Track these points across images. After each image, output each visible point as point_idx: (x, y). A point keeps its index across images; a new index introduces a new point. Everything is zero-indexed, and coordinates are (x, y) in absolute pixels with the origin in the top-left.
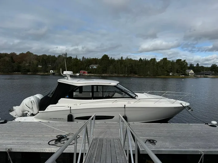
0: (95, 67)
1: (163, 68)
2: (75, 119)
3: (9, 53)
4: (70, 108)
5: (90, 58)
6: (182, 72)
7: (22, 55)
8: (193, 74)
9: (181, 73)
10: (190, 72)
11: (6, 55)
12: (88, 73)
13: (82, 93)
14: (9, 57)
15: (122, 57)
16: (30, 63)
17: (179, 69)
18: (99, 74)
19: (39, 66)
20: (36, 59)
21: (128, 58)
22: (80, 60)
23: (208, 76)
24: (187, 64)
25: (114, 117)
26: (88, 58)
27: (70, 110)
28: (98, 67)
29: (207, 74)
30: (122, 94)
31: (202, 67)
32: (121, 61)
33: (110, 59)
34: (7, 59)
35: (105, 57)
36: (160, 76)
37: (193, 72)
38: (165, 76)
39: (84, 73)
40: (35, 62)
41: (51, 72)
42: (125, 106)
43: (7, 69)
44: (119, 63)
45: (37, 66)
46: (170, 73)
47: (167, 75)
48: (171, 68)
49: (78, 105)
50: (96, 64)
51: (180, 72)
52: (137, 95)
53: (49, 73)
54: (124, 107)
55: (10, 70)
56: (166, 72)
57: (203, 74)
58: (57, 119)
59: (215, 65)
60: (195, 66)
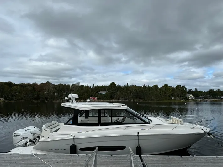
0: (104, 93)
1: (165, 93)
2: (79, 150)
3: (32, 83)
4: (74, 136)
5: (99, 86)
6: (182, 96)
7: (42, 84)
8: (193, 98)
9: (182, 98)
10: (190, 97)
11: (29, 85)
12: (98, 99)
13: (87, 118)
14: (31, 87)
15: (128, 84)
16: (48, 91)
17: (179, 94)
18: (107, 99)
19: (56, 94)
20: (53, 88)
21: (133, 85)
22: (91, 87)
23: (207, 100)
24: (186, 89)
25: (125, 147)
26: (97, 86)
27: (74, 139)
28: (106, 93)
29: (206, 98)
30: (133, 119)
31: (200, 92)
32: (127, 88)
33: (117, 86)
34: (29, 88)
35: (113, 84)
36: (163, 100)
37: (193, 97)
38: (168, 100)
39: (94, 99)
40: (52, 90)
41: (65, 99)
42: (138, 133)
43: (28, 97)
44: (125, 89)
45: (54, 93)
46: (171, 97)
47: (169, 100)
48: (172, 94)
49: (83, 132)
50: (104, 90)
51: (180, 96)
52: (151, 120)
53: (64, 100)
54: (138, 135)
55: (31, 98)
56: (168, 97)
57: (202, 98)
58: (58, 150)
59: (212, 89)
60: (194, 90)
